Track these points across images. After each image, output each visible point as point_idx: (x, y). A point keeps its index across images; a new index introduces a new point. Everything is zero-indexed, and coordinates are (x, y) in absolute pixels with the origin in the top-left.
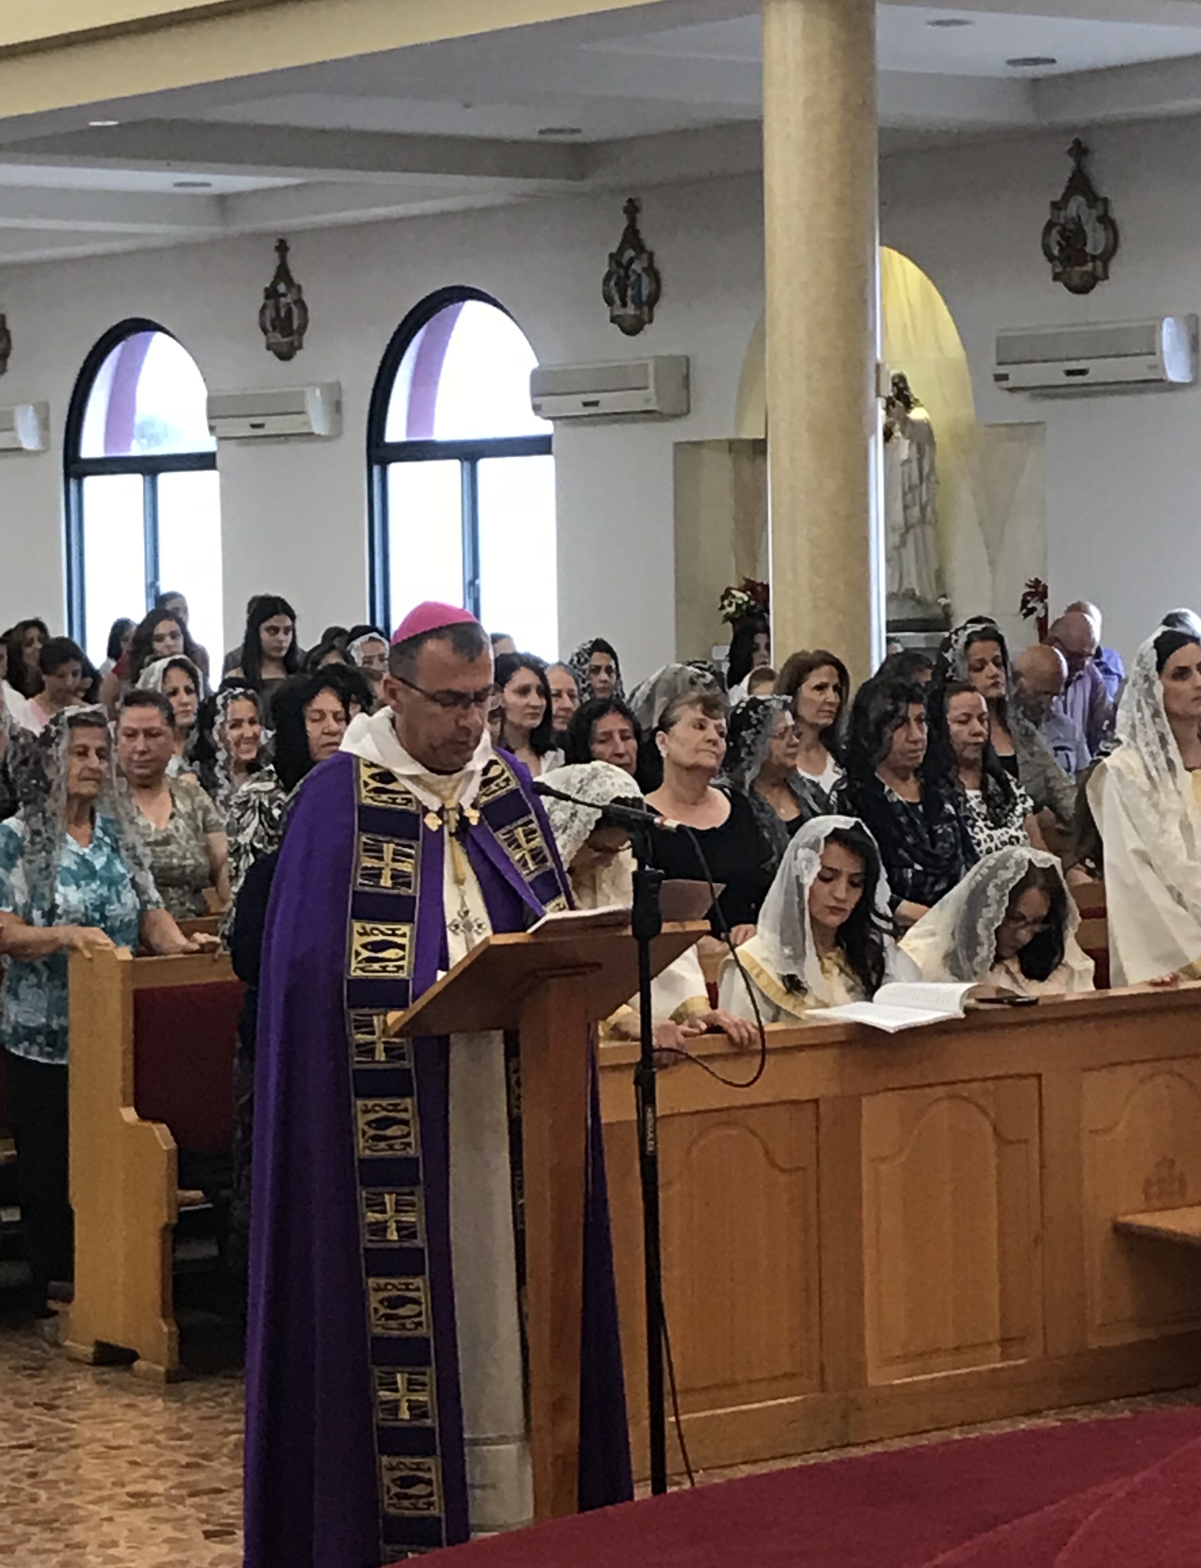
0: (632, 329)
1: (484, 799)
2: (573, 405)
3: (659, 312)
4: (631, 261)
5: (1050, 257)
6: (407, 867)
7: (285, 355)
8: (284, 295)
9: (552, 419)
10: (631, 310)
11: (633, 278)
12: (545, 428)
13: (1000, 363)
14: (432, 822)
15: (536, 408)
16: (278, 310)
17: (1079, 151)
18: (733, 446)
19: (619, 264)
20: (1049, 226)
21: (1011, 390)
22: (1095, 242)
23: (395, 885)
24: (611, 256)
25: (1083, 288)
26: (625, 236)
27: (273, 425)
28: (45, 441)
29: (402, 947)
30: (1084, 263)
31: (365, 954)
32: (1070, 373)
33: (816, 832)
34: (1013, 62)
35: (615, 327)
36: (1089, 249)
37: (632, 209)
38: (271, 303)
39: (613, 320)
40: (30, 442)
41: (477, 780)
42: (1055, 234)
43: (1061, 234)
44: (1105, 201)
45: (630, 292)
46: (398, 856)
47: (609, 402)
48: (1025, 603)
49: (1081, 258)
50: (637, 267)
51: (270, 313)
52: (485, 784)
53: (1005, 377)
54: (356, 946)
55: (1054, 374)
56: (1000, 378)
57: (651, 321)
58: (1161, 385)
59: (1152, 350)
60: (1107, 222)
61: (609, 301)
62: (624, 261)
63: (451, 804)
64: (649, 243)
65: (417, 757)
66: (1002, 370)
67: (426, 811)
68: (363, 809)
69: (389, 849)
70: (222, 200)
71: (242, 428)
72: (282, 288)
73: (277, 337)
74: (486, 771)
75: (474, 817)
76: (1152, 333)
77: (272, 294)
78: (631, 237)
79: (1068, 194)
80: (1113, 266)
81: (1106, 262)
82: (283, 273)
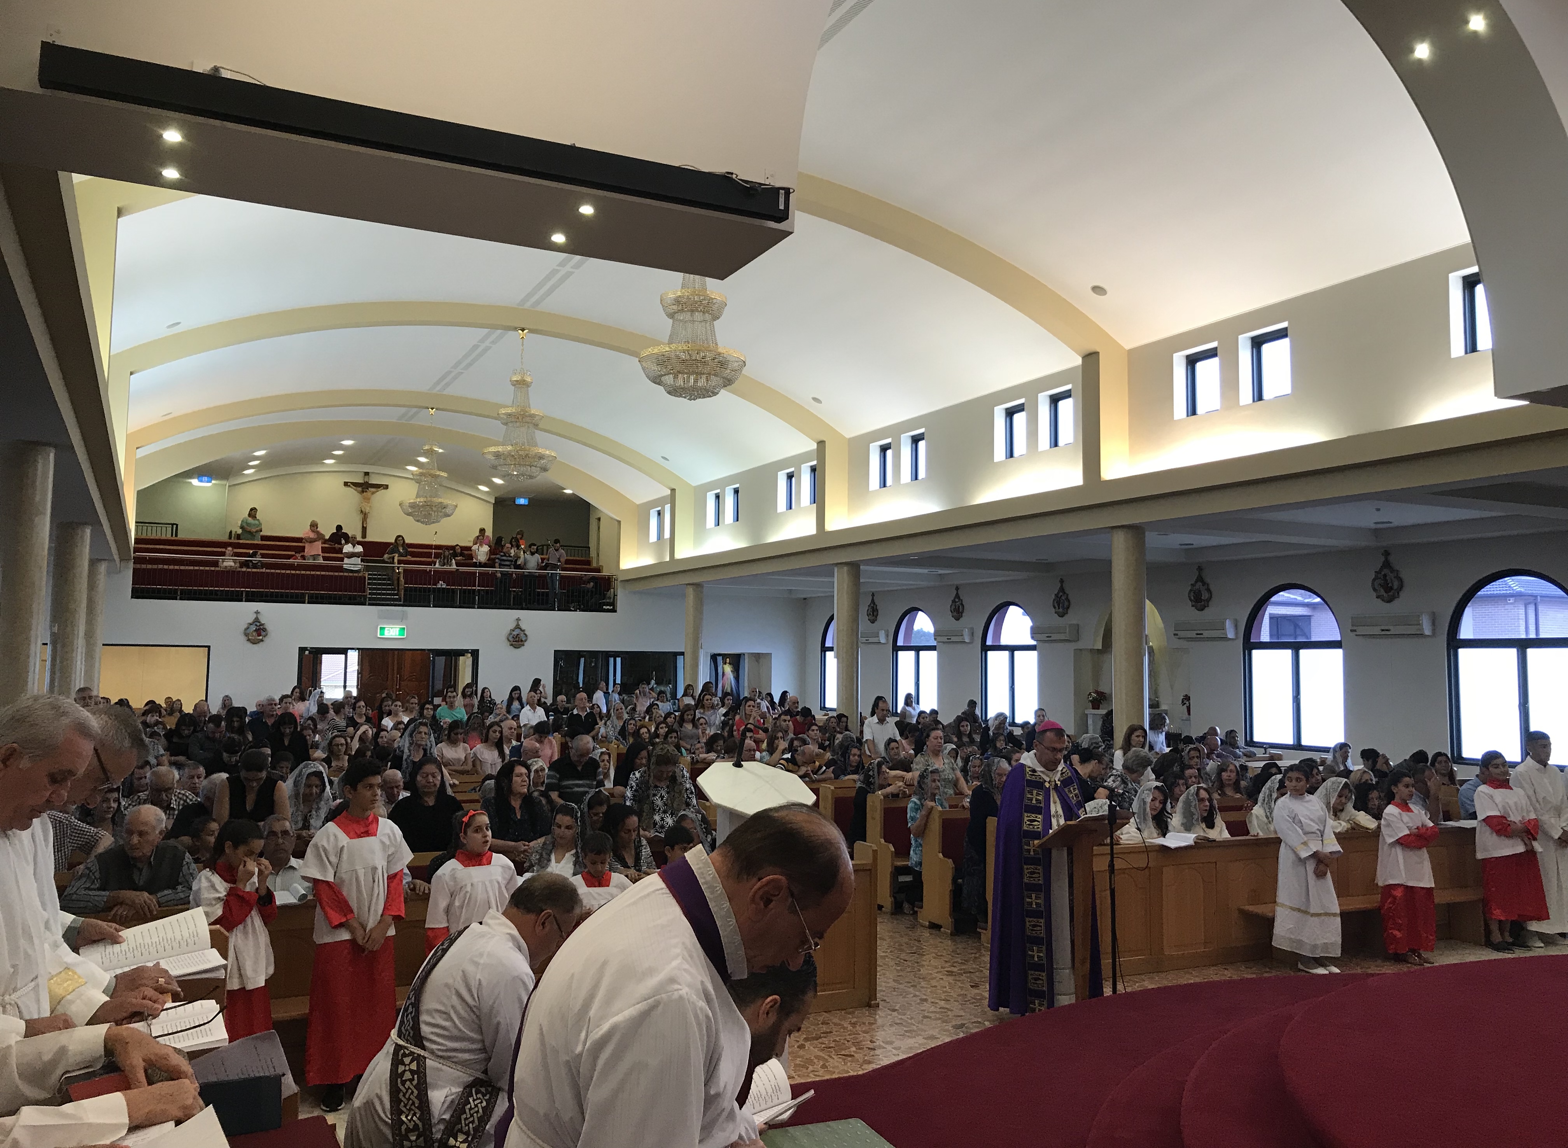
0: (1062, 616)
1: (1062, 779)
2: (1043, 637)
3: (1070, 611)
4: (1062, 596)
5: (1191, 600)
6: (1040, 798)
7: (957, 619)
8: (957, 602)
9: (1037, 641)
10: (1061, 610)
11: (1062, 601)
12: (1033, 643)
13: (1175, 630)
14: (1047, 785)
15: (1033, 638)
16: (956, 606)
17: (1200, 569)
18: (1091, 651)
19: (1058, 597)
20: (1191, 590)
21: (1179, 638)
22: (1205, 596)
23: (1037, 803)
24: (1055, 595)
25: (1202, 609)
26: (1060, 589)
27: (954, 639)
28: (887, 640)
29: (1039, 822)
30: (1201, 602)
31: (1028, 823)
32: (1197, 634)
33: (1150, 786)
34: (1181, 545)
35: (1057, 615)
36: (1203, 598)
37: (1062, 581)
38: (953, 604)
39: (1056, 613)
40: (883, 641)
41: (1060, 773)
42: (1192, 594)
43: (1194, 593)
44: (1208, 584)
45: (1061, 605)
46: (1038, 794)
47: (1055, 637)
48: (1183, 702)
49: (1201, 600)
50: (1063, 598)
51: (953, 607)
52: (1062, 774)
53: (1177, 635)
54: (1025, 820)
55: (1193, 634)
56: (1175, 635)
57: (1067, 614)
58: (1225, 639)
59: (1223, 628)
60: (1209, 590)
61: (1055, 607)
63: (1053, 780)
64: (1066, 591)
65: (1044, 767)
66: (1176, 632)
67: (1045, 781)
68: (1027, 780)
69: (1035, 792)
70: (940, 574)
71: (945, 639)
72: (957, 600)
73: (955, 614)
74: (1062, 770)
75: (1059, 783)
76: (1224, 623)
77: (954, 601)
78: (1062, 589)
79: (1196, 582)
80: (1210, 603)
81: (1208, 602)
82: (957, 596)
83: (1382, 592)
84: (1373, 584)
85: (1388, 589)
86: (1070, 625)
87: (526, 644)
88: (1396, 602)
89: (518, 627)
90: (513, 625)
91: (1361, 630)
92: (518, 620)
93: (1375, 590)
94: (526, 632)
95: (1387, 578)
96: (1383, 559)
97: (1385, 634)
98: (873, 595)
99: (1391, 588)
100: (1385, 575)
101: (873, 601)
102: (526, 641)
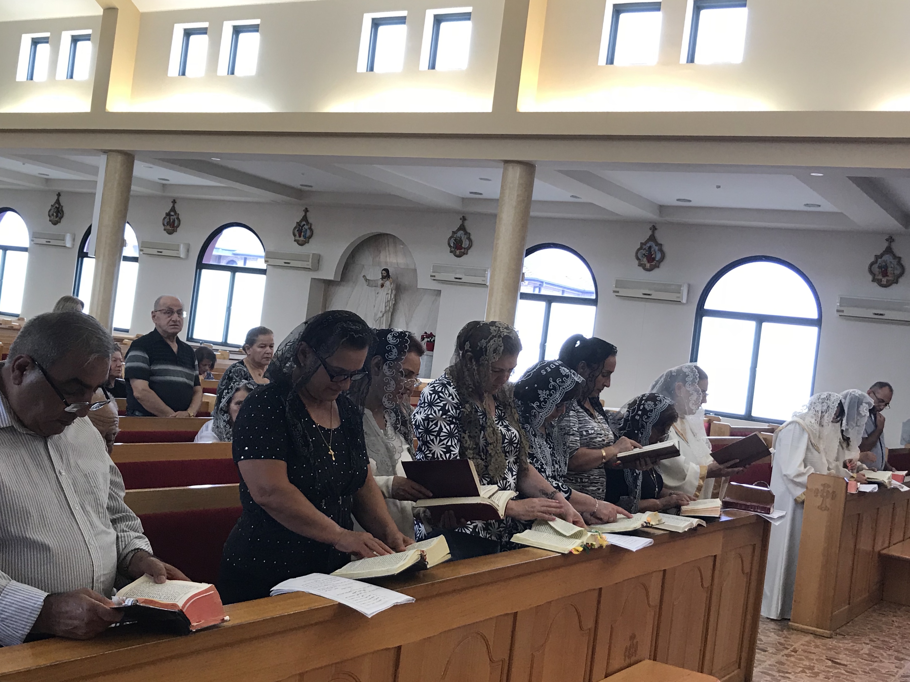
0: (301, 244)
2: (280, 262)
4: (304, 225)
5: (450, 246)
7: (170, 233)
8: (173, 216)
10: (302, 238)
11: (304, 230)
13: (433, 272)
15: (265, 262)
16: (170, 219)
17: (463, 219)
19: (299, 225)
20: (451, 237)
21: (434, 280)
22: (465, 244)
24: (297, 223)
26: (303, 217)
27: (165, 252)
28: (73, 245)
30: (462, 249)
32: (456, 278)
35: (296, 243)
36: (463, 246)
37: (306, 211)
38: (168, 217)
39: (295, 241)
40: (68, 244)
42: (453, 240)
43: (455, 240)
44: (470, 234)
45: (302, 234)
47: (293, 263)
49: (460, 248)
50: (306, 227)
51: (167, 220)
53: (434, 276)
55: (451, 277)
56: (432, 276)
57: (308, 243)
58: (484, 285)
59: (483, 276)
60: (470, 239)
61: (294, 235)
62: (302, 225)
64: (310, 221)
66: (433, 274)
71: (154, 252)
72: (172, 213)
73: (168, 227)
76: (485, 271)
77: (168, 214)
78: (305, 218)
79: (458, 230)
80: (469, 251)
81: (468, 250)
82: (173, 209)
83: (645, 261)
84: (637, 253)
85: (650, 258)
86: (313, 254)
88: (656, 271)
91: (623, 292)
93: (638, 258)
95: (652, 249)
96: (650, 233)
97: (647, 298)
98: (59, 195)
99: (654, 259)
100: (650, 247)
101: (58, 202)
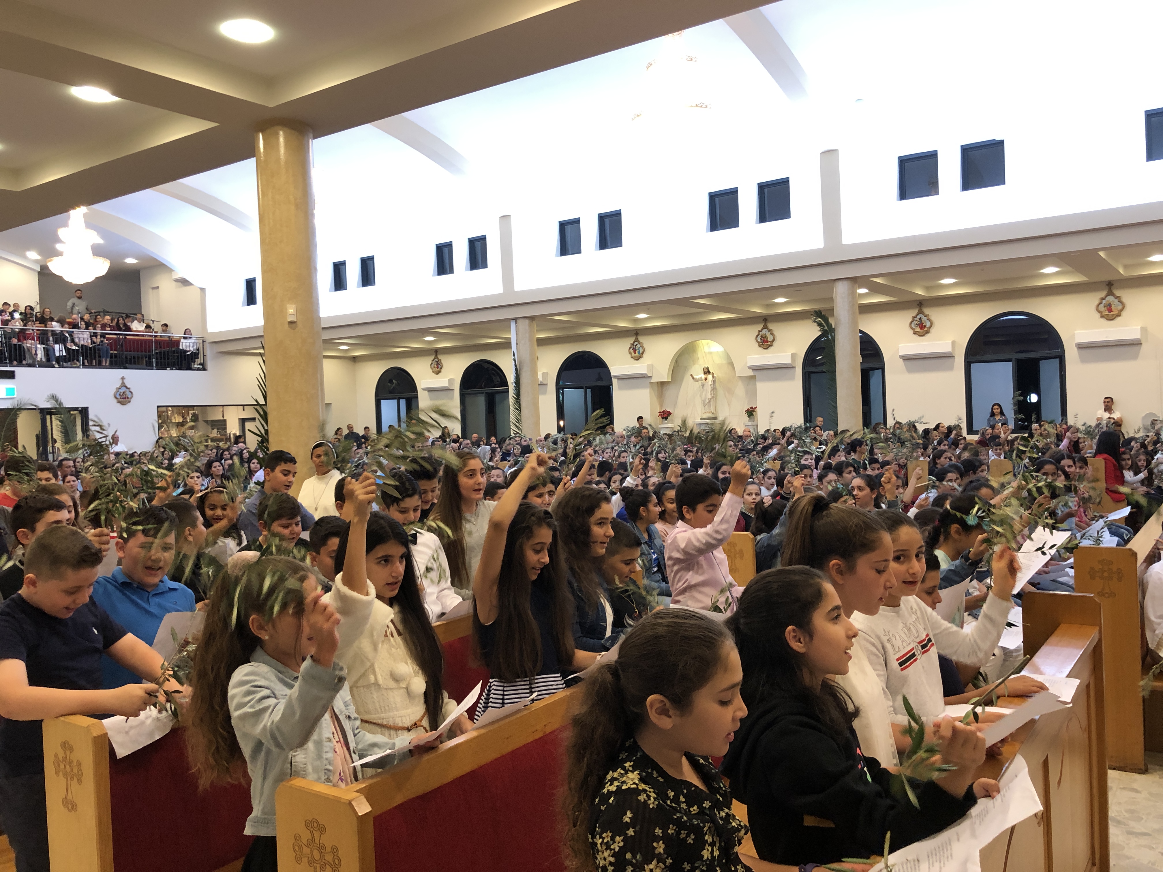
0: (637, 359)
3: (644, 355)
5: (758, 342)
10: (636, 355)
11: (637, 349)
19: (632, 345)
20: (758, 335)
21: (750, 369)
22: (770, 338)
25: (764, 349)
35: (632, 359)
36: (768, 340)
37: (637, 334)
43: (762, 336)
44: (771, 331)
50: (639, 346)
57: (642, 357)
61: (630, 353)
62: (635, 345)
64: (641, 341)
78: (637, 340)
79: (762, 329)
80: (774, 344)
81: (772, 343)
83: (918, 329)
84: (910, 324)
86: (648, 365)
87: (132, 400)
88: (928, 336)
89: (123, 385)
90: (118, 385)
92: (123, 378)
93: (912, 328)
94: (131, 390)
95: (922, 320)
96: (918, 308)
98: (436, 351)
99: (925, 327)
101: (436, 357)
102: (132, 398)
